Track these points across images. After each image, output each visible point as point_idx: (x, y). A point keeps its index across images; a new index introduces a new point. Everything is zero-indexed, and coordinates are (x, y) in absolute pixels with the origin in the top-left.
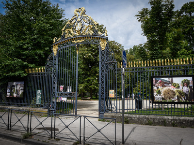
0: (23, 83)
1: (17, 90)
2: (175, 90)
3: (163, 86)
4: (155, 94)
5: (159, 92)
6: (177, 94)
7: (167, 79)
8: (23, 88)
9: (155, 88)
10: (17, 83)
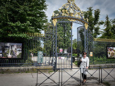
2: (114, 52)
5: (109, 54)
7: (112, 48)
8: (21, 49)
9: (108, 52)
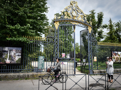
0: (20, 49)
1: (10, 56)
2: (119, 57)
3: (115, 55)
4: (113, 59)
6: (120, 59)
8: (20, 54)
10: (11, 48)
